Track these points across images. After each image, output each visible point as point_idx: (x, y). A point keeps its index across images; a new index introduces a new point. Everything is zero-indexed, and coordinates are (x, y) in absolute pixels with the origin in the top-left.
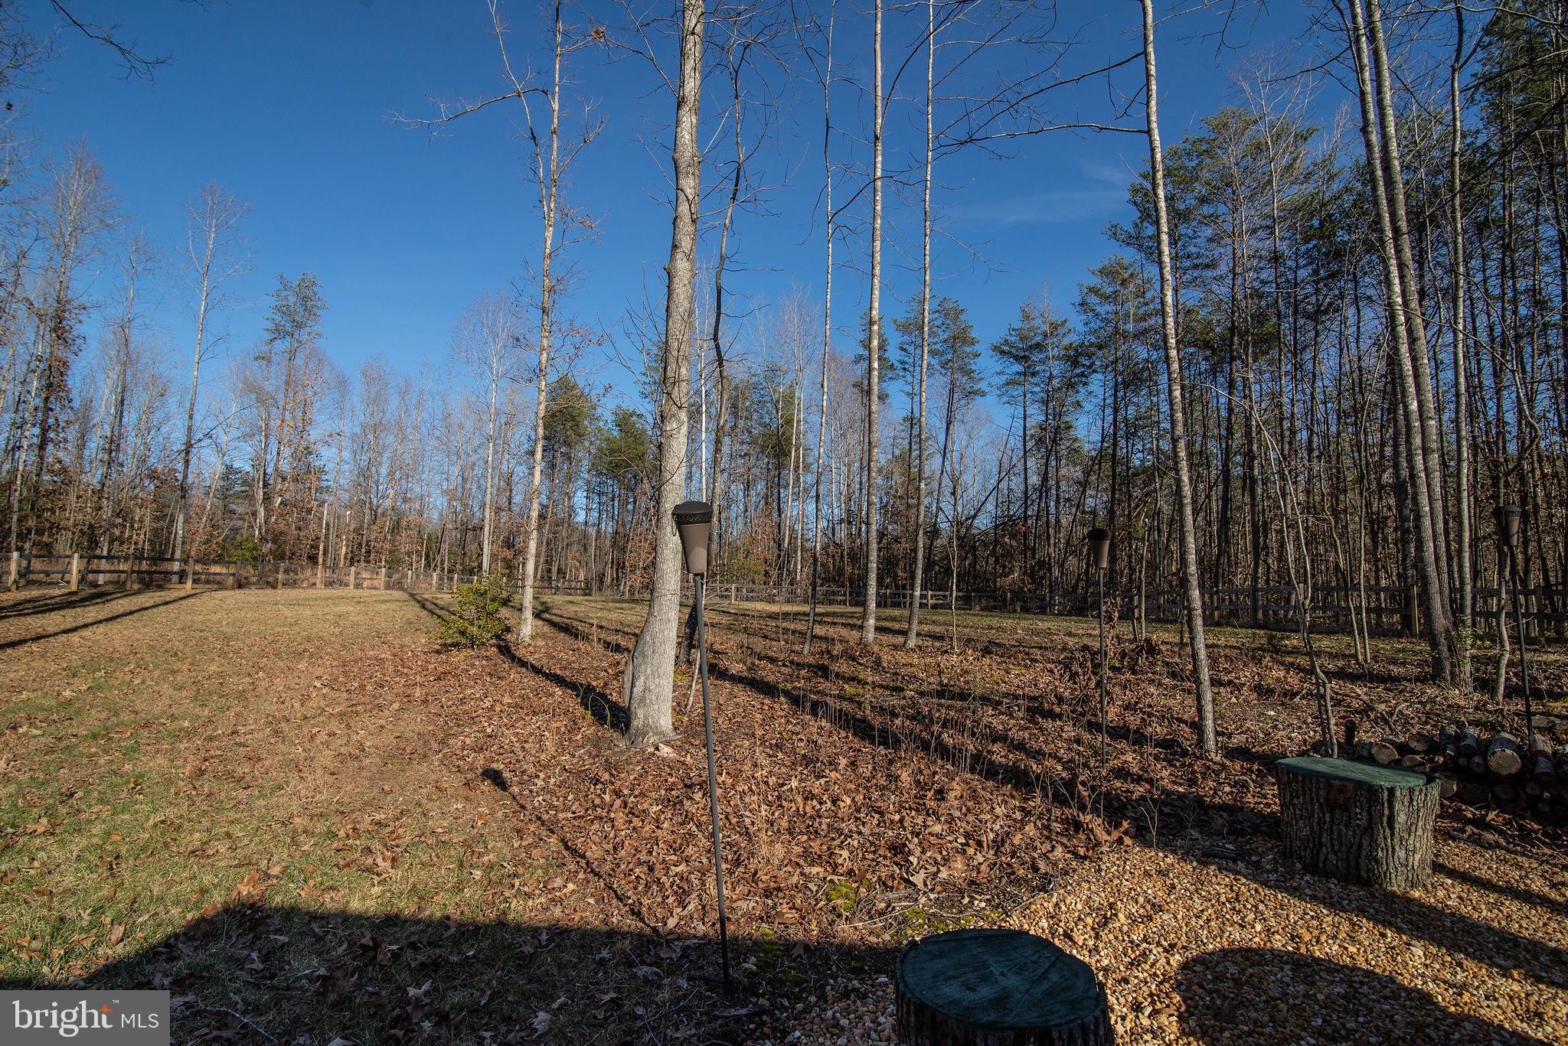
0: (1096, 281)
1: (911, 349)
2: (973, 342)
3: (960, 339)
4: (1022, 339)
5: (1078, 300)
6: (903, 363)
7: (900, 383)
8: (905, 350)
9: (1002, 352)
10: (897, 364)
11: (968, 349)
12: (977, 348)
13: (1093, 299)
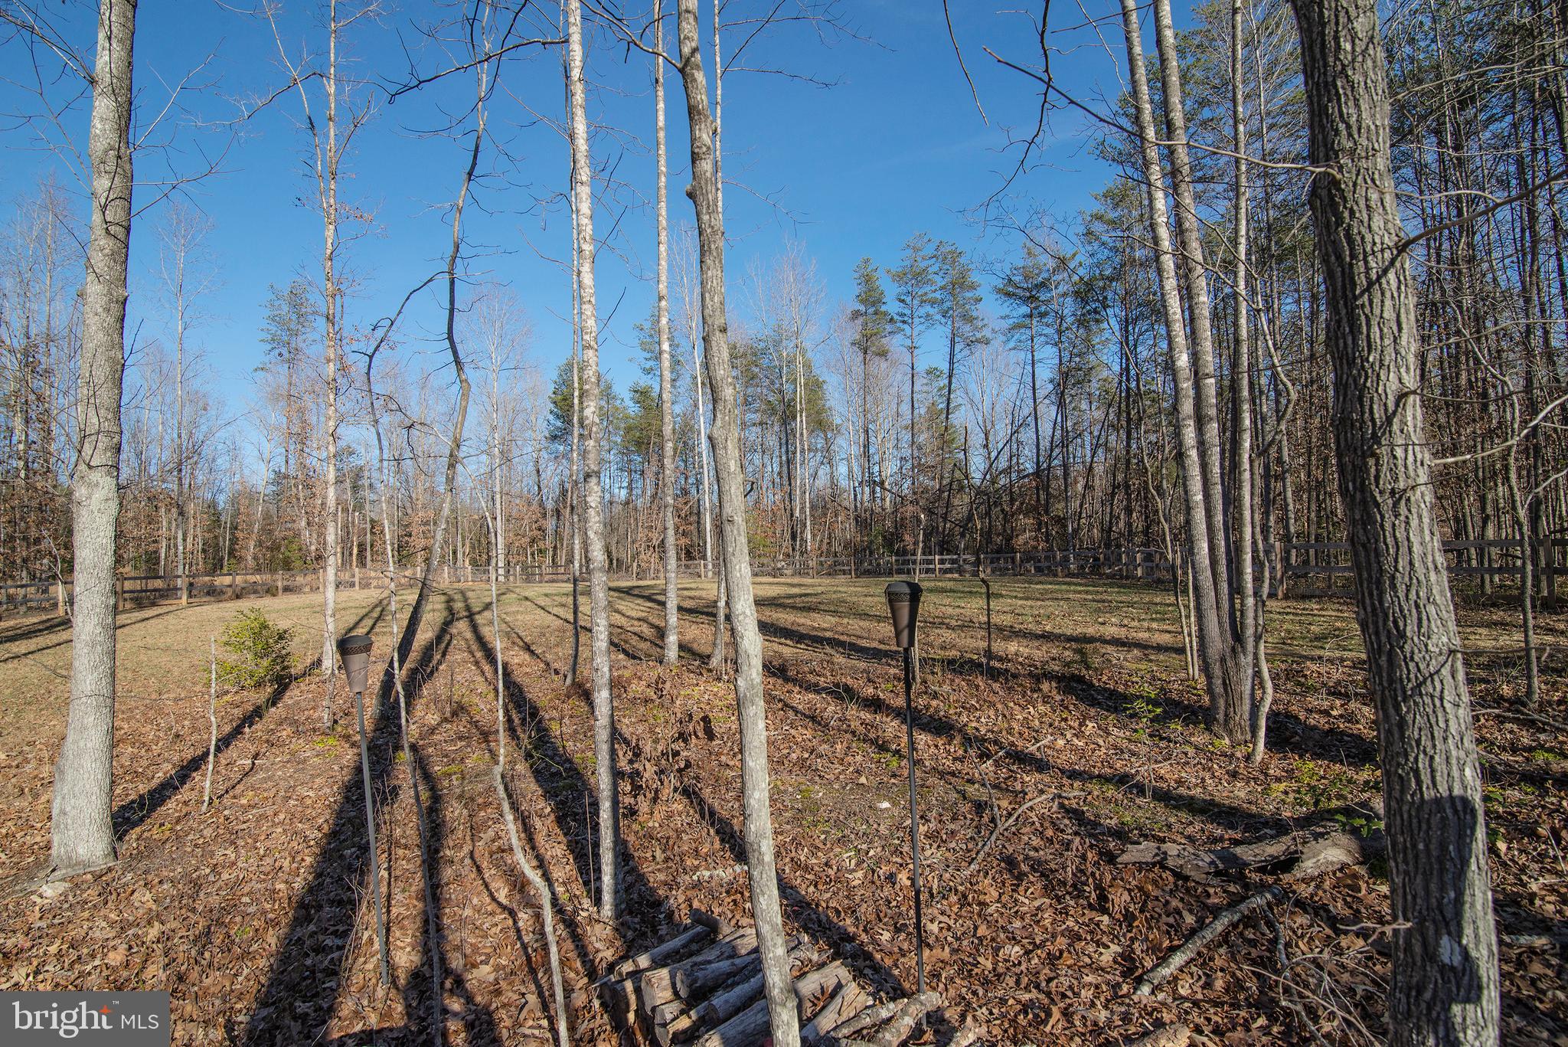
0: (1097, 207)
1: (908, 299)
2: (973, 287)
3: (959, 284)
4: (1026, 278)
5: (1082, 230)
6: (902, 315)
7: (899, 337)
8: (903, 301)
9: (1008, 294)
10: (896, 317)
11: (968, 295)
12: (978, 293)
13: (1098, 227)
